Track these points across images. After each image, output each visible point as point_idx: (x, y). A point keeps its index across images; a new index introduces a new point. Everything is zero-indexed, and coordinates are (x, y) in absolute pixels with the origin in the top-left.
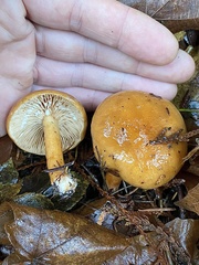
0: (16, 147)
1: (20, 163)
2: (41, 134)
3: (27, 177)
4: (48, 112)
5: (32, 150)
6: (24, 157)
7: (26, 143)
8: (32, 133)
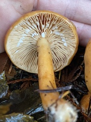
0: (10, 62)
1: (11, 77)
2: (34, 52)
3: (17, 91)
4: (43, 35)
5: (23, 67)
6: (15, 72)
7: (19, 60)
8: (26, 52)
